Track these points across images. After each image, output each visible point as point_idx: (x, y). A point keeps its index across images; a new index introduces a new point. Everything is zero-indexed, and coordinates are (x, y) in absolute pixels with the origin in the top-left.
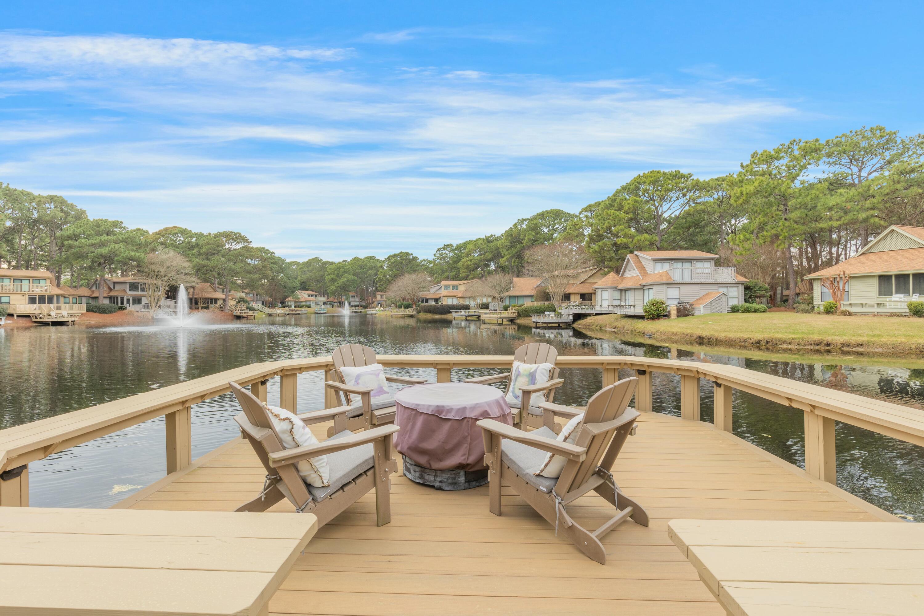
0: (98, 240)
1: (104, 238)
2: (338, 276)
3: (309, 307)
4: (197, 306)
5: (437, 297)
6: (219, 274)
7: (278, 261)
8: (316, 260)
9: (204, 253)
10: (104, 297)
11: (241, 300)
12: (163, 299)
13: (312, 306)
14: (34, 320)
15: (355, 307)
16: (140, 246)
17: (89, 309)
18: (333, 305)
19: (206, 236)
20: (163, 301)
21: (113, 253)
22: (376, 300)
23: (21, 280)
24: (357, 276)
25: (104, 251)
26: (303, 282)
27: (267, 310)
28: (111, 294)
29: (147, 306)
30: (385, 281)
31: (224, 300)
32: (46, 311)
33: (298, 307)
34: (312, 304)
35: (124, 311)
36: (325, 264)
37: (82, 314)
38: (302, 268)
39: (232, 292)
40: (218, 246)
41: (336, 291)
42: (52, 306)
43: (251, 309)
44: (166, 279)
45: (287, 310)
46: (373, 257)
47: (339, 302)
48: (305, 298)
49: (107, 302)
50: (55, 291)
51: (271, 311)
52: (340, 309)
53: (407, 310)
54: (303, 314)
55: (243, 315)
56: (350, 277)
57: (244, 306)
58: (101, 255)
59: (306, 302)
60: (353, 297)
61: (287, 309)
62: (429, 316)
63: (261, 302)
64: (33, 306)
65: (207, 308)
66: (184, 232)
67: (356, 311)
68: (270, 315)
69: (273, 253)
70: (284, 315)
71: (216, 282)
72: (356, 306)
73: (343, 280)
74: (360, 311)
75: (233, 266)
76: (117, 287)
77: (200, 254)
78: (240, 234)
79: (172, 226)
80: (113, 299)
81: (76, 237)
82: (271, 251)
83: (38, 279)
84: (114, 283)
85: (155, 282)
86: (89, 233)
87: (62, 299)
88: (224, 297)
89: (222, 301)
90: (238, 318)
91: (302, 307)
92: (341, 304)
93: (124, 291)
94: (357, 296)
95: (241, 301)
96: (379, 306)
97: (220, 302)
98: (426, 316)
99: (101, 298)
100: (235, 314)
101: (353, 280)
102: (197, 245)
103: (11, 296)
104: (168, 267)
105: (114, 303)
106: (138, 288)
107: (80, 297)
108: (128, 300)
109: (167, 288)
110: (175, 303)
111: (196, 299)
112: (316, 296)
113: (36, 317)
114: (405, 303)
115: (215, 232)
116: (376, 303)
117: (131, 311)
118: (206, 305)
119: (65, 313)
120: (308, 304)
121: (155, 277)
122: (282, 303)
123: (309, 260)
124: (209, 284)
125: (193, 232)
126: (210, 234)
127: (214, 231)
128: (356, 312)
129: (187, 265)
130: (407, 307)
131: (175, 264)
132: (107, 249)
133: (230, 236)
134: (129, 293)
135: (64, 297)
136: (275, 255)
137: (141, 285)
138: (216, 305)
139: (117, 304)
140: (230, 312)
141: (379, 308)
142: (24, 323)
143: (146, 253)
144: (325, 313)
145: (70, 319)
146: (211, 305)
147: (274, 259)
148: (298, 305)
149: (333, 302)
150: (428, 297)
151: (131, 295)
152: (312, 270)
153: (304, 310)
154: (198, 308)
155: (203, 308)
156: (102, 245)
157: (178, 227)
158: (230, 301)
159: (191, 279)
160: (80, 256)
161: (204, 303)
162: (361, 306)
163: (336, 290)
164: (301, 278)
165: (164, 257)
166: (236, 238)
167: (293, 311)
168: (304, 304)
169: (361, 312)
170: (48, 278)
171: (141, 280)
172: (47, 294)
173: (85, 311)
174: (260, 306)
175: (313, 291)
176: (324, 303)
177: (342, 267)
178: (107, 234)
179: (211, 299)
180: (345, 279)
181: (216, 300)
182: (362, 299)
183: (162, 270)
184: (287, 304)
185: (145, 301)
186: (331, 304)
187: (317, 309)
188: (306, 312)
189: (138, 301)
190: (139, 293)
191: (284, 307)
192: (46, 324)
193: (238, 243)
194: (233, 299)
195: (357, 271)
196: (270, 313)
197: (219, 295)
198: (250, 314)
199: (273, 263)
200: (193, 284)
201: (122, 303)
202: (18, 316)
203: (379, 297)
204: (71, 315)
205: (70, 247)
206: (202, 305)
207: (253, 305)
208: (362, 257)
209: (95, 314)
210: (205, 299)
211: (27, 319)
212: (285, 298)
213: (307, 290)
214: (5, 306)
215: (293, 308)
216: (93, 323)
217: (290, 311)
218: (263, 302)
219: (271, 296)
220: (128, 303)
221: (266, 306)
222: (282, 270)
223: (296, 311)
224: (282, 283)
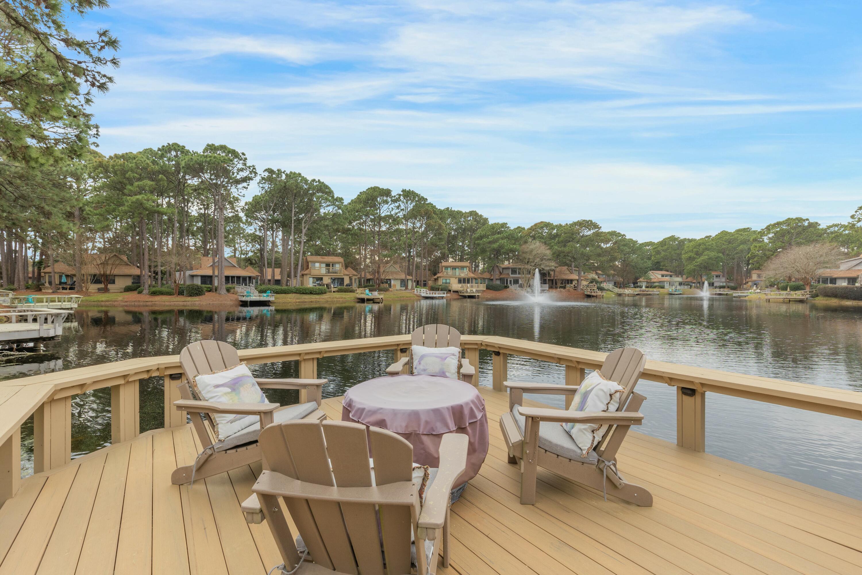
0: (492, 239)
1: (496, 236)
2: (697, 254)
3: (663, 287)
4: (557, 286)
5: (853, 275)
6: (574, 259)
7: (628, 243)
8: (673, 238)
9: (563, 241)
10: (496, 279)
11: (593, 281)
13: (666, 287)
15: (720, 288)
16: (517, 240)
17: (488, 288)
18: (691, 286)
19: (564, 226)
21: (501, 247)
22: (749, 280)
23: (455, 268)
24: (723, 253)
25: (495, 246)
26: (657, 262)
27: (617, 290)
28: (501, 277)
29: (521, 286)
30: (762, 257)
31: (578, 280)
32: (465, 289)
33: (651, 288)
34: (666, 285)
35: (508, 290)
36: (682, 242)
37: (484, 291)
38: (656, 248)
39: (585, 274)
40: (573, 234)
41: (694, 270)
42: (469, 285)
43: (601, 289)
45: (637, 291)
46: (748, 228)
47: (699, 283)
48: (658, 278)
49: (498, 282)
50: (470, 275)
51: (621, 291)
52: (698, 291)
53: (792, 292)
54: (655, 294)
55: (594, 294)
56: (713, 254)
57: (594, 286)
58: (494, 249)
59: (660, 282)
60: (717, 276)
61: (638, 289)
62: (834, 302)
63: (612, 283)
64: (460, 285)
65: (564, 288)
66: (547, 225)
67: (720, 292)
68: (620, 295)
69: (624, 235)
70: (634, 295)
71: (573, 266)
72: (721, 287)
73: (704, 258)
74: (726, 293)
75: (585, 251)
76: (505, 272)
77: (559, 242)
78: (591, 221)
79: (540, 221)
80: (502, 280)
81: (481, 238)
83: (463, 267)
86: (488, 234)
87: (474, 281)
88: (577, 278)
89: (576, 282)
90: (589, 297)
91: (655, 287)
92: (701, 286)
93: (508, 274)
94: (723, 276)
96: (755, 288)
97: (574, 283)
98: (827, 302)
99: (495, 279)
100: (586, 293)
101: (717, 258)
102: (558, 235)
103: (451, 279)
104: (535, 255)
105: (502, 283)
106: (516, 272)
107: (484, 279)
108: (511, 281)
111: (556, 280)
112: (671, 276)
113: (461, 293)
114: (792, 283)
115: (571, 222)
116: (750, 284)
117: (512, 290)
118: (564, 285)
119: (474, 290)
120: (661, 284)
122: (634, 283)
123: (664, 239)
124: (566, 267)
125: (554, 224)
126: (567, 224)
128: (720, 294)
129: (548, 252)
130: (796, 288)
131: (540, 252)
132: (497, 244)
133: (583, 224)
135: (476, 279)
136: (627, 238)
137: (519, 270)
138: (572, 285)
139: (504, 284)
140: (582, 292)
141: (755, 290)
142: (455, 296)
143: (520, 245)
144: (680, 294)
145: (477, 294)
146: (568, 285)
147: (624, 241)
148: (651, 285)
149: (691, 282)
150: (835, 276)
151: (512, 277)
152: (668, 249)
153: (656, 291)
154: (557, 288)
155: (561, 287)
156: (495, 241)
157: (544, 222)
158: (583, 281)
159: (550, 264)
161: (562, 283)
162: (728, 287)
163: (695, 269)
164: (655, 258)
165: (533, 247)
166: (588, 225)
167: (643, 291)
168: (657, 284)
169: (727, 295)
170: (467, 267)
171: (518, 266)
172: (466, 277)
173: (485, 289)
174: (611, 287)
175: (668, 271)
176: (680, 284)
177: (704, 243)
178: (499, 233)
179: (568, 280)
180: (706, 257)
181: (571, 281)
182: (729, 279)
183: (531, 257)
184: (639, 284)
185: (520, 282)
186: (688, 285)
187: (670, 290)
188: (658, 293)
189: (516, 282)
190: (517, 276)
191: (635, 287)
192: (465, 297)
193: (590, 229)
194: (586, 280)
195: (724, 247)
196: (619, 293)
197: (574, 276)
198: (600, 293)
199: (624, 245)
200: (552, 268)
201: (507, 284)
202: (453, 291)
203: (754, 277)
204: (477, 291)
205: (479, 244)
206: (560, 285)
207: (604, 285)
208: (732, 230)
209: (491, 291)
210: (563, 280)
211: (456, 293)
212: (637, 279)
213: (661, 270)
214: (447, 285)
215: (644, 288)
216: (489, 297)
217: (640, 291)
218: (615, 283)
219: (622, 277)
220: (511, 283)
221: (617, 287)
222: (634, 252)
223: (648, 291)
224: (633, 264)
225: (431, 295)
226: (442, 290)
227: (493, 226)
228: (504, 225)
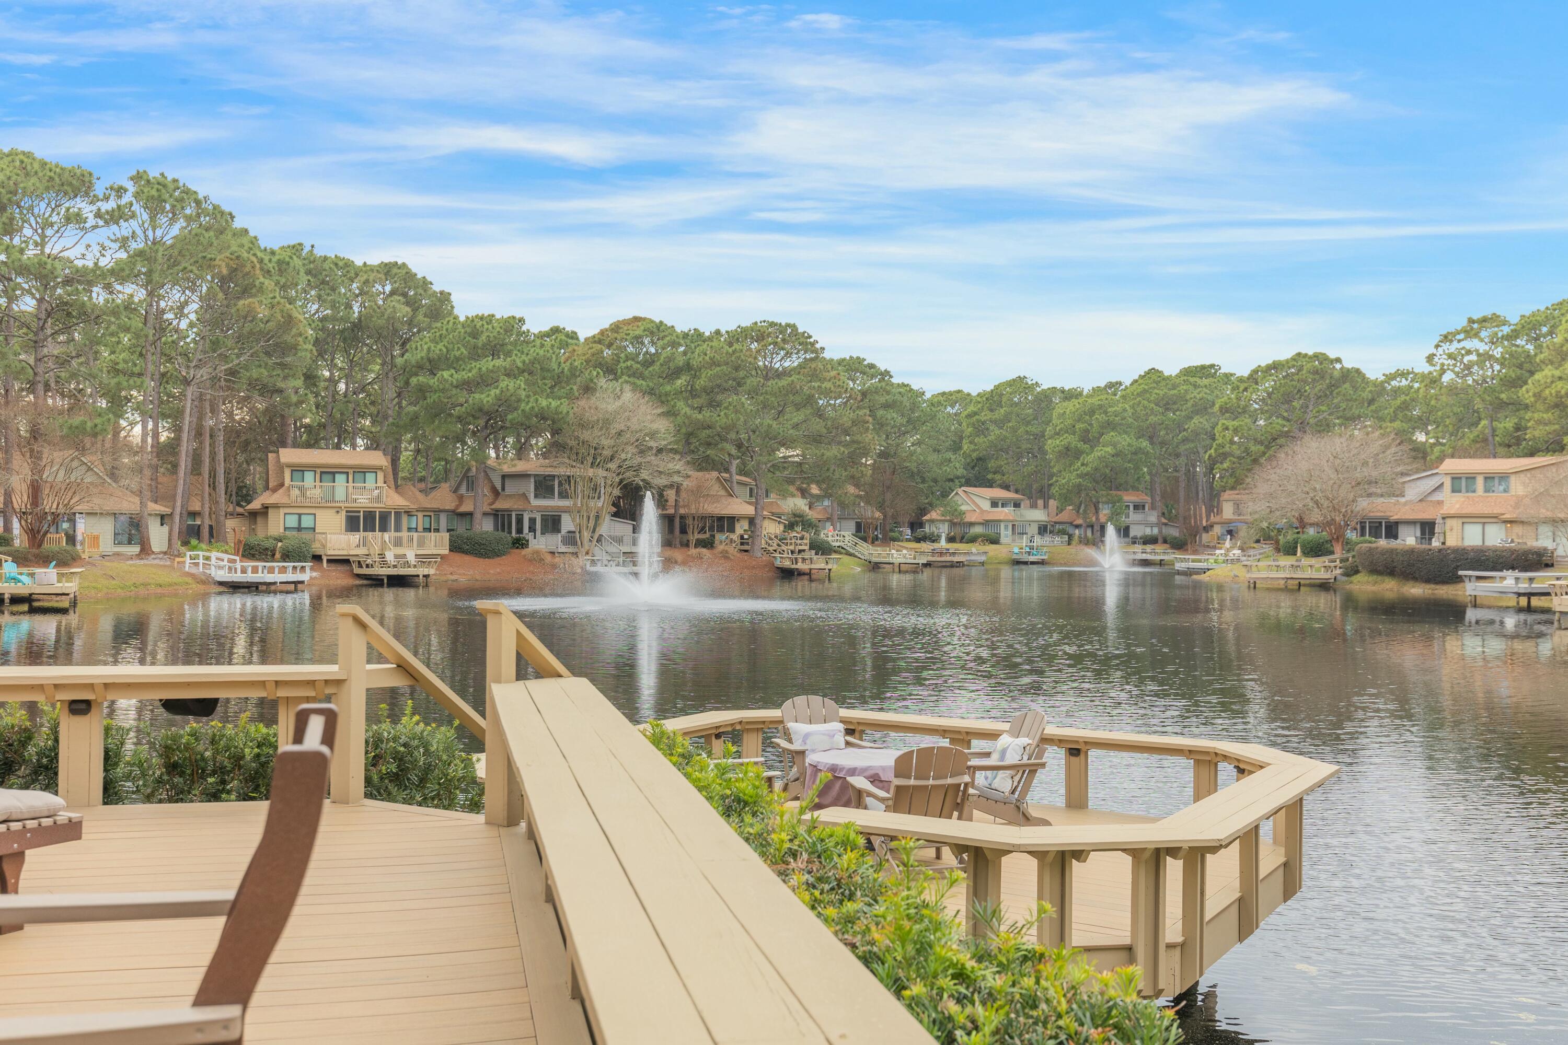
0: (474, 371)
2: (1085, 438)
3: (995, 541)
4: (685, 537)
5: (1428, 515)
6: (739, 446)
7: (898, 397)
8: (1019, 385)
9: (704, 389)
10: (485, 514)
11: (796, 521)
12: (608, 518)
13: (1003, 540)
14: (357, 570)
15: (1145, 543)
16: (559, 380)
17: (455, 547)
18: (1070, 537)
19: (710, 339)
20: (610, 527)
21: (507, 403)
22: (1217, 519)
23: (334, 474)
24: (1151, 439)
25: (487, 397)
26: (979, 460)
27: (866, 550)
28: (500, 504)
29: (571, 539)
31: (752, 521)
32: (377, 549)
33: (962, 541)
34: (1003, 532)
35: (524, 552)
36: (1046, 398)
37: (443, 557)
39: (773, 497)
40: (737, 369)
41: (1079, 489)
42: (386, 536)
43: (821, 548)
44: (613, 466)
45: (925, 552)
48: (982, 511)
49: (487, 526)
50: (394, 500)
51: (877, 553)
52: (1091, 552)
53: (1311, 561)
54: (971, 565)
55: (800, 566)
56: (1125, 441)
57: (802, 538)
58: (480, 409)
59: (986, 523)
60: (1138, 507)
61: (926, 546)
62: (1389, 588)
63: (852, 525)
64: (355, 538)
65: (708, 544)
66: (658, 330)
67: (1144, 556)
68: (875, 567)
69: (887, 373)
70: (916, 569)
71: (733, 469)
72: (1150, 540)
73: (1103, 451)
74: (1159, 558)
75: (774, 424)
76: (511, 487)
77: (693, 393)
78: (793, 327)
79: (629, 316)
80: (501, 518)
81: (432, 365)
82: (883, 369)
83: (361, 471)
84: (504, 477)
85: (591, 472)
86: (458, 354)
87: (405, 521)
88: (750, 510)
89: (745, 525)
90: (787, 574)
91: (973, 540)
92: (1096, 537)
93: (524, 496)
94: (1153, 508)
95: (797, 523)
96: (1227, 543)
97: (741, 527)
98: (1375, 588)
99: (478, 516)
100: (778, 563)
101: (1135, 453)
102: (688, 367)
103: (318, 513)
104: (620, 434)
105: (503, 530)
106: (553, 494)
107: (439, 513)
108: (532, 521)
109: (617, 492)
110: (635, 530)
111: (682, 517)
112: (1017, 505)
113: (360, 565)
114: (1307, 535)
115: (732, 327)
116: (1217, 530)
117: (537, 552)
118: (707, 535)
119: (409, 555)
120: (991, 532)
121: (590, 459)
122: (915, 525)
123: (998, 386)
124: (715, 474)
125: (678, 329)
126: (718, 332)
127: (728, 325)
128: (1145, 563)
129: (662, 424)
130: (1315, 549)
131: (634, 424)
132: (493, 392)
133: (769, 335)
134: (535, 502)
135: (410, 514)
136: (893, 380)
137: (560, 484)
138: (733, 536)
139: (510, 532)
140: (766, 558)
141: (1228, 550)
142: (338, 577)
144: (1042, 563)
145: (422, 571)
146: (720, 537)
147: (888, 393)
148: (961, 534)
149: (1071, 523)
150: (1397, 517)
151: (539, 509)
153: (975, 552)
154: (687, 545)
155: (701, 544)
156: (483, 382)
157: (644, 319)
158: (766, 523)
159: (671, 466)
160: (438, 412)
161: (702, 530)
162: (1165, 541)
163: (1080, 485)
164: (972, 447)
165: (612, 406)
166: (784, 340)
167: (941, 554)
168: (978, 530)
169: (1161, 563)
170: (381, 469)
171: (562, 468)
172: (378, 507)
173: (447, 552)
174: (847, 539)
175: (1006, 487)
176: (1043, 530)
177: (1101, 407)
178: (494, 354)
179: (721, 519)
180: (1109, 449)
181: (726, 523)
182: (1168, 517)
183: (606, 442)
184: (927, 529)
185: (567, 524)
186: (1062, 532)
187: (1016, 550)
188: (983, 558)
189: (552, 523)
190: (556, 502)
191: (918, 540)
192: (376, 582)
193: (788, 354)
194: (776, 516)
195: (1153, 419)
196: (874, 560)
197: (740, 507)
198: (819, 563)
199: (887, 406)
200: (676, 479)
201: (520, 530)
202: (329, 561)
203: (1228, 511)
204: (423, 559)
205: (422, 391)
206: (697, 536)
207: (829, 535)
209: (467, 558)
210: (703, 518)
211: (345, 568)
212: (923, 511)
213: (990, 484)
214: (306, 536)
215: (943, 543)
216: (462, 579)
217: (933, 552)
218: (859, 527)
219: (881, 507)
220: (532, 529)
221: (864, 539)
222: (913, 424)
223: (954, 554)
224: (913, 466)
225: (250, 577)
226: (286, 557)
227: (475, 326)
228: (513, 325)
